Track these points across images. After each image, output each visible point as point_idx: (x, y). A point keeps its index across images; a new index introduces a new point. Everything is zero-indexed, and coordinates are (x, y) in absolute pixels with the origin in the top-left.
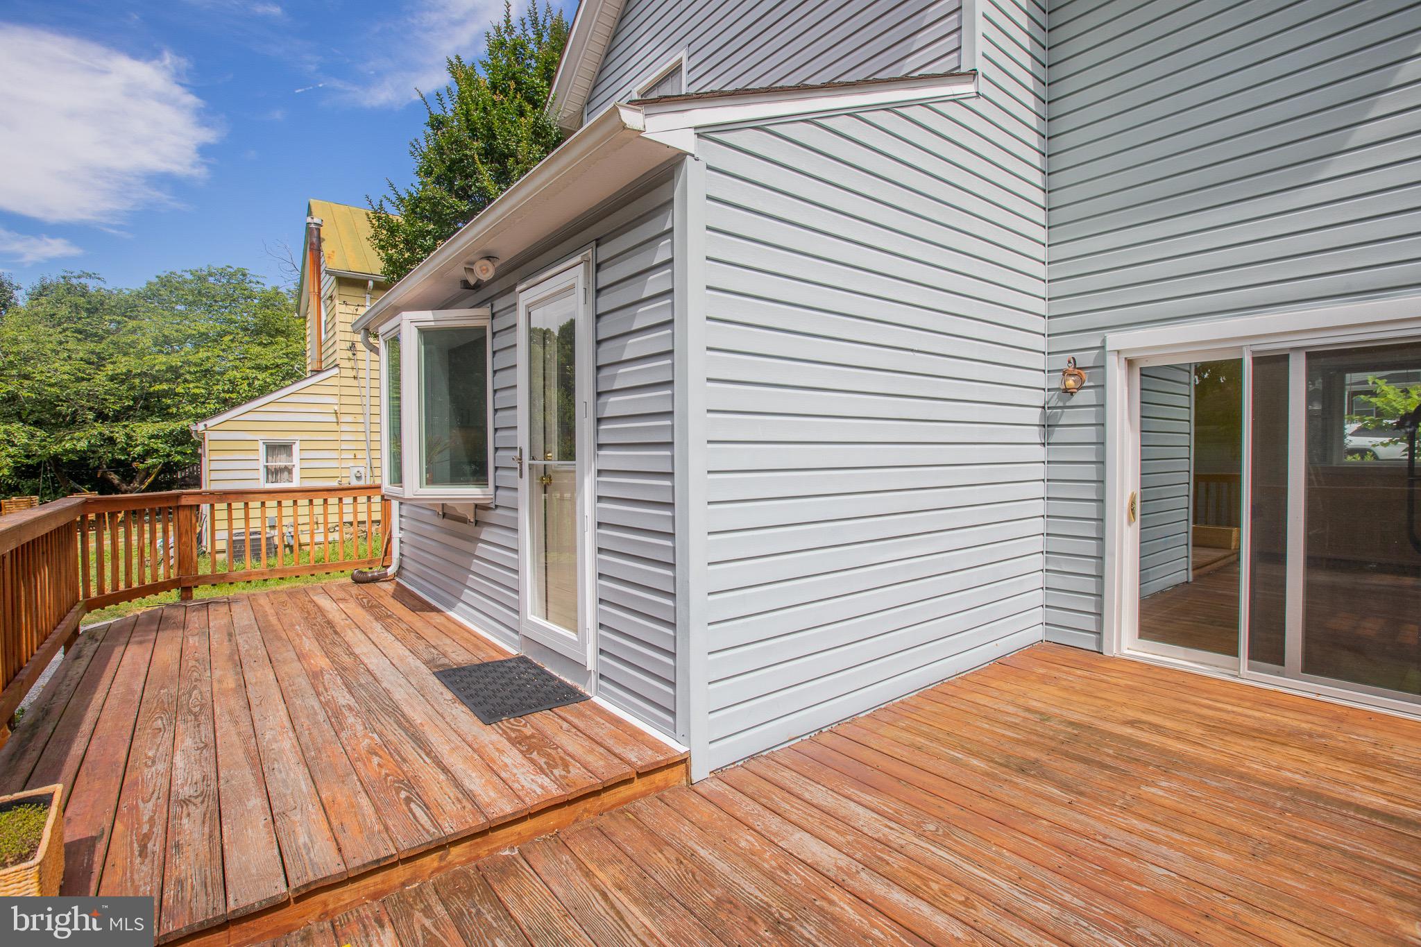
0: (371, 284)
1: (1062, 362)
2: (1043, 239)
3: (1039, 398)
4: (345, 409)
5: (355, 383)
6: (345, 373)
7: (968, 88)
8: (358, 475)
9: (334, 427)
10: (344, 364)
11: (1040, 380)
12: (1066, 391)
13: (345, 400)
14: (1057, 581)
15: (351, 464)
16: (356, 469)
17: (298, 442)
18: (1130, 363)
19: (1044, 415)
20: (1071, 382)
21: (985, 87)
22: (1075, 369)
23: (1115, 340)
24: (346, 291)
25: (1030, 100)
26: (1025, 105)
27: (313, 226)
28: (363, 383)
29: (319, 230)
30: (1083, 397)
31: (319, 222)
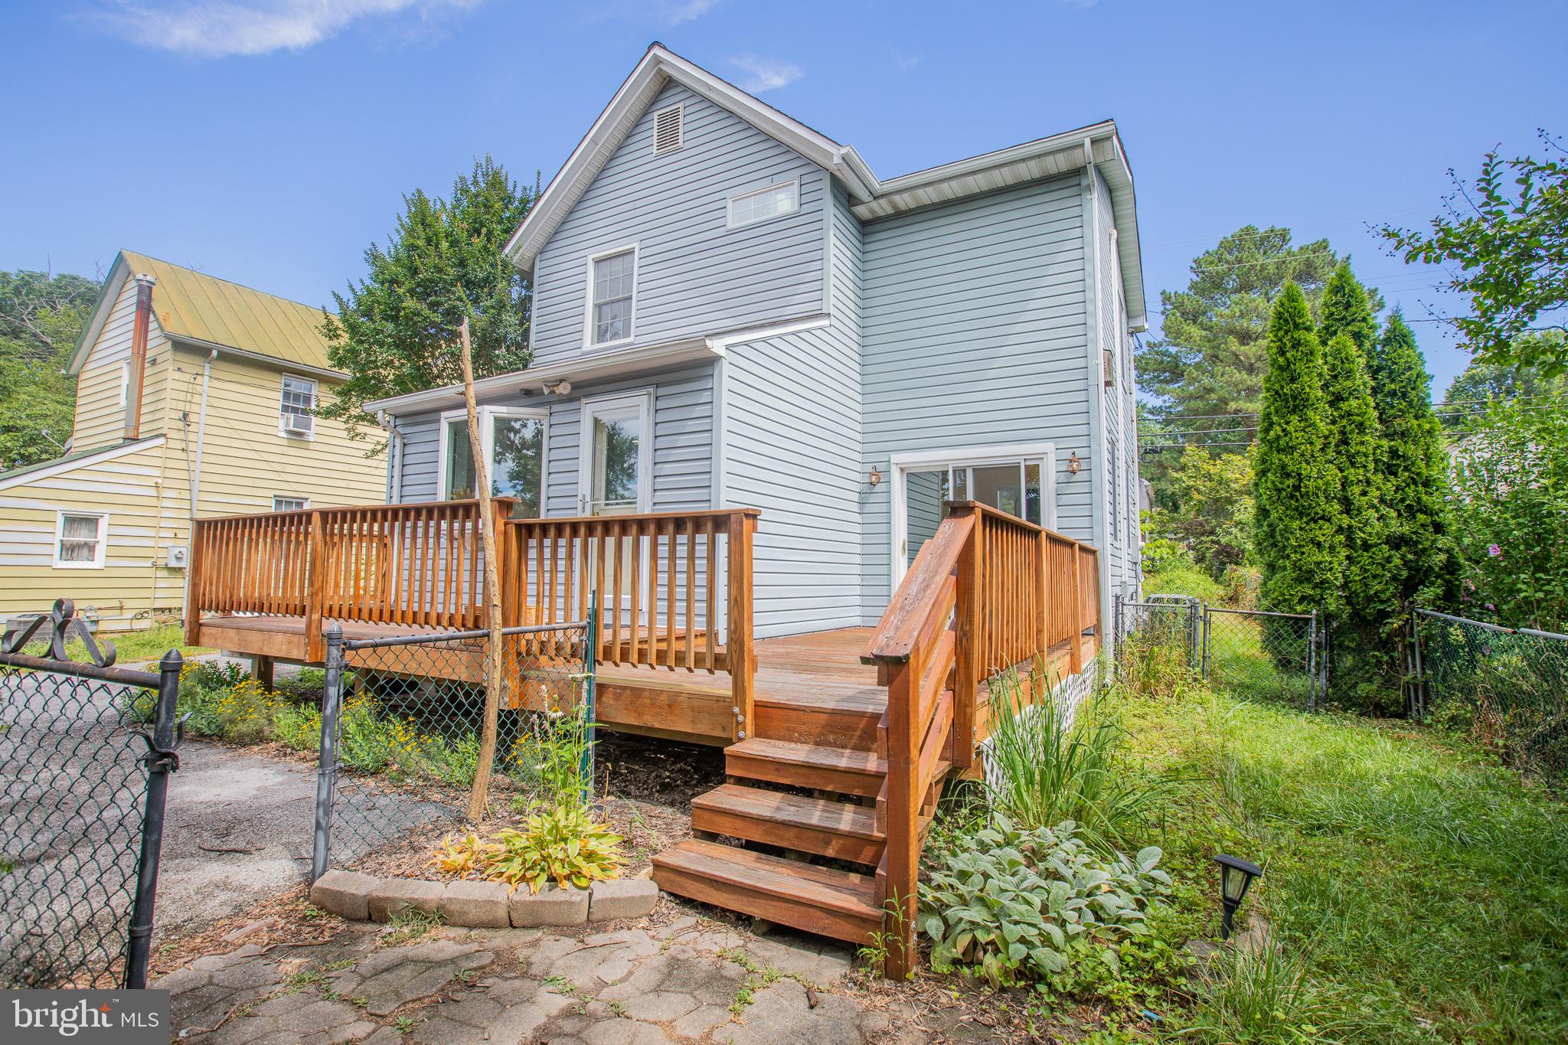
0: (215, 353)
1: (869, 468)
2: (859, 380)
3: (857, 487)
4: (168, 483)
5: (183, 456)
6: (172, 444)
7: (825, 322)
8: (180, 556)
9: (154, 502)
10: (171, 434)
11: (858, 477)
12: (871, 484)
13: (170, 474)
14: (868, 591)
15: (170, 543)
16: (176, 551)
17: (107, 517)
18: (902, 470)
19: (860, 497)
20: (874, 479)
21: (834, 322)
22: (876, 472)
23: (895, 458)
24: (181, 357)
25: (854, 326)
26: (852, 328)
27: (145, 283)
28: (192, 456)
29: (150, 289)
30: (880, 487)
31: (153, 280)
